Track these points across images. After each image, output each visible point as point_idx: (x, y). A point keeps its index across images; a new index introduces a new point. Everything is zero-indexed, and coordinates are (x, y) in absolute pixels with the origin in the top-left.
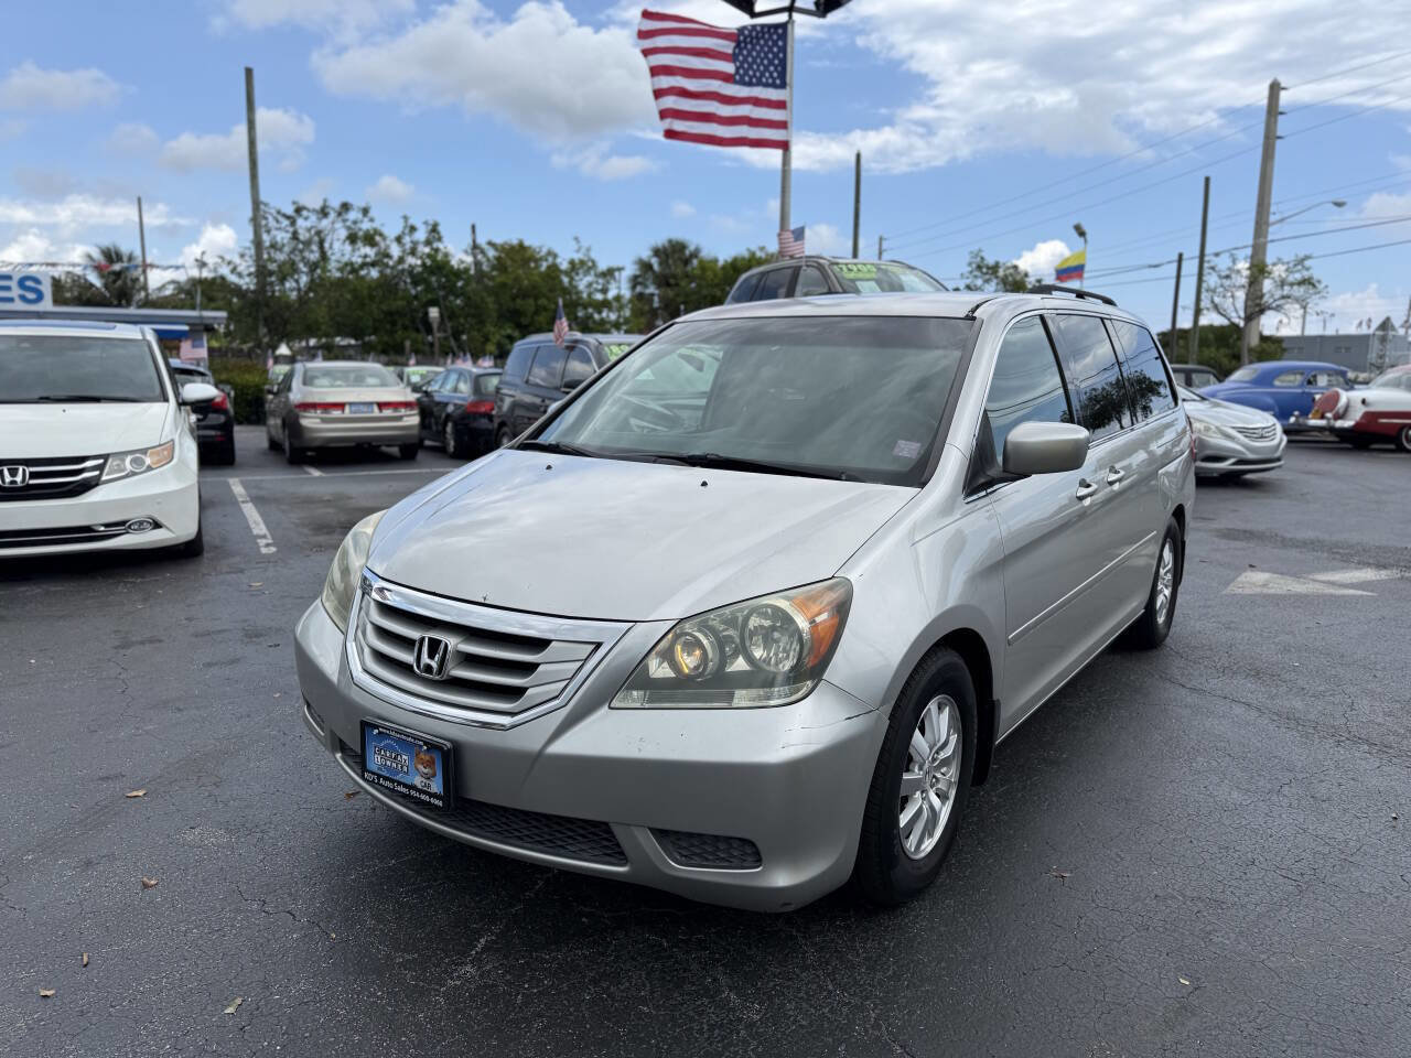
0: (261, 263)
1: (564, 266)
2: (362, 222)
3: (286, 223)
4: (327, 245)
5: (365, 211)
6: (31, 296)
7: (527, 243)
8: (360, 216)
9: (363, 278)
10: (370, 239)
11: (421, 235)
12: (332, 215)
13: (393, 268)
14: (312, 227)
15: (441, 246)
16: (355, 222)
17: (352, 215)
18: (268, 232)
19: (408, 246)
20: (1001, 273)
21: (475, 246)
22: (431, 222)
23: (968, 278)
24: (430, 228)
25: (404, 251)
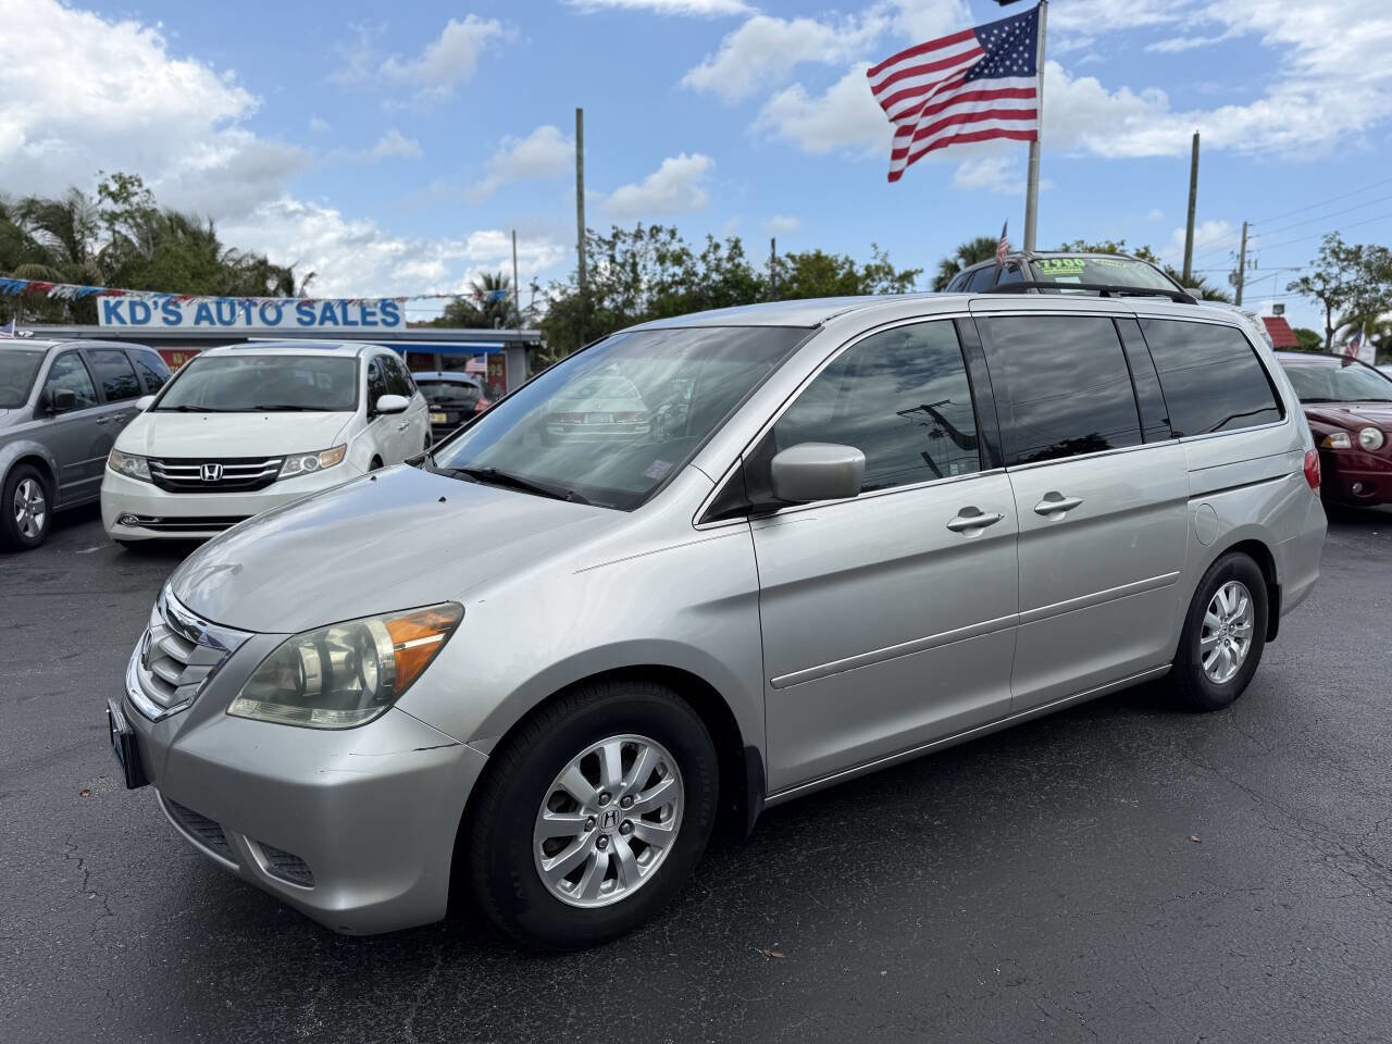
0: (584, 285)
1: (861, 272)
2: (670, 243)
3: (606, 247)
4: (640, 268)
5: (673, 233)
6: (390, 320)
7: (824, 254)
8: (669, 238)
9: (671, 295)
10: (678, 260)
11: (724, 252)
12: (646, 238)
13: (699, 284)
14: (627, 251)
15: (742, 261)
16: (664, 244)
17: (664, 237)
18: (591, 256)
19: (713, 263)
20: (1364, 258)
21: (774, 259)
22: (733, 239)
23: (1319, 266)
24: (732, 244)
25: (708, 269)
